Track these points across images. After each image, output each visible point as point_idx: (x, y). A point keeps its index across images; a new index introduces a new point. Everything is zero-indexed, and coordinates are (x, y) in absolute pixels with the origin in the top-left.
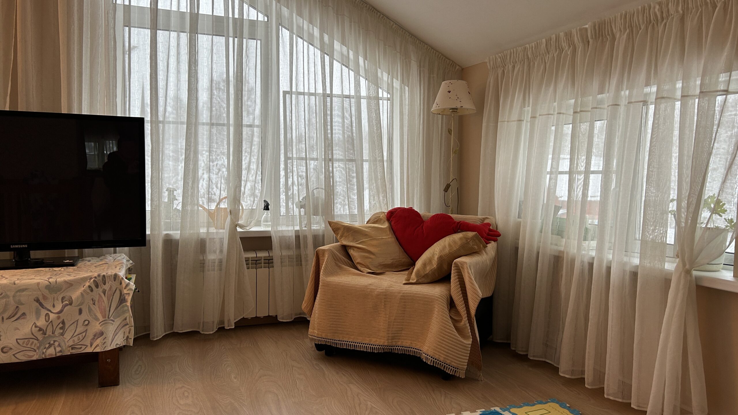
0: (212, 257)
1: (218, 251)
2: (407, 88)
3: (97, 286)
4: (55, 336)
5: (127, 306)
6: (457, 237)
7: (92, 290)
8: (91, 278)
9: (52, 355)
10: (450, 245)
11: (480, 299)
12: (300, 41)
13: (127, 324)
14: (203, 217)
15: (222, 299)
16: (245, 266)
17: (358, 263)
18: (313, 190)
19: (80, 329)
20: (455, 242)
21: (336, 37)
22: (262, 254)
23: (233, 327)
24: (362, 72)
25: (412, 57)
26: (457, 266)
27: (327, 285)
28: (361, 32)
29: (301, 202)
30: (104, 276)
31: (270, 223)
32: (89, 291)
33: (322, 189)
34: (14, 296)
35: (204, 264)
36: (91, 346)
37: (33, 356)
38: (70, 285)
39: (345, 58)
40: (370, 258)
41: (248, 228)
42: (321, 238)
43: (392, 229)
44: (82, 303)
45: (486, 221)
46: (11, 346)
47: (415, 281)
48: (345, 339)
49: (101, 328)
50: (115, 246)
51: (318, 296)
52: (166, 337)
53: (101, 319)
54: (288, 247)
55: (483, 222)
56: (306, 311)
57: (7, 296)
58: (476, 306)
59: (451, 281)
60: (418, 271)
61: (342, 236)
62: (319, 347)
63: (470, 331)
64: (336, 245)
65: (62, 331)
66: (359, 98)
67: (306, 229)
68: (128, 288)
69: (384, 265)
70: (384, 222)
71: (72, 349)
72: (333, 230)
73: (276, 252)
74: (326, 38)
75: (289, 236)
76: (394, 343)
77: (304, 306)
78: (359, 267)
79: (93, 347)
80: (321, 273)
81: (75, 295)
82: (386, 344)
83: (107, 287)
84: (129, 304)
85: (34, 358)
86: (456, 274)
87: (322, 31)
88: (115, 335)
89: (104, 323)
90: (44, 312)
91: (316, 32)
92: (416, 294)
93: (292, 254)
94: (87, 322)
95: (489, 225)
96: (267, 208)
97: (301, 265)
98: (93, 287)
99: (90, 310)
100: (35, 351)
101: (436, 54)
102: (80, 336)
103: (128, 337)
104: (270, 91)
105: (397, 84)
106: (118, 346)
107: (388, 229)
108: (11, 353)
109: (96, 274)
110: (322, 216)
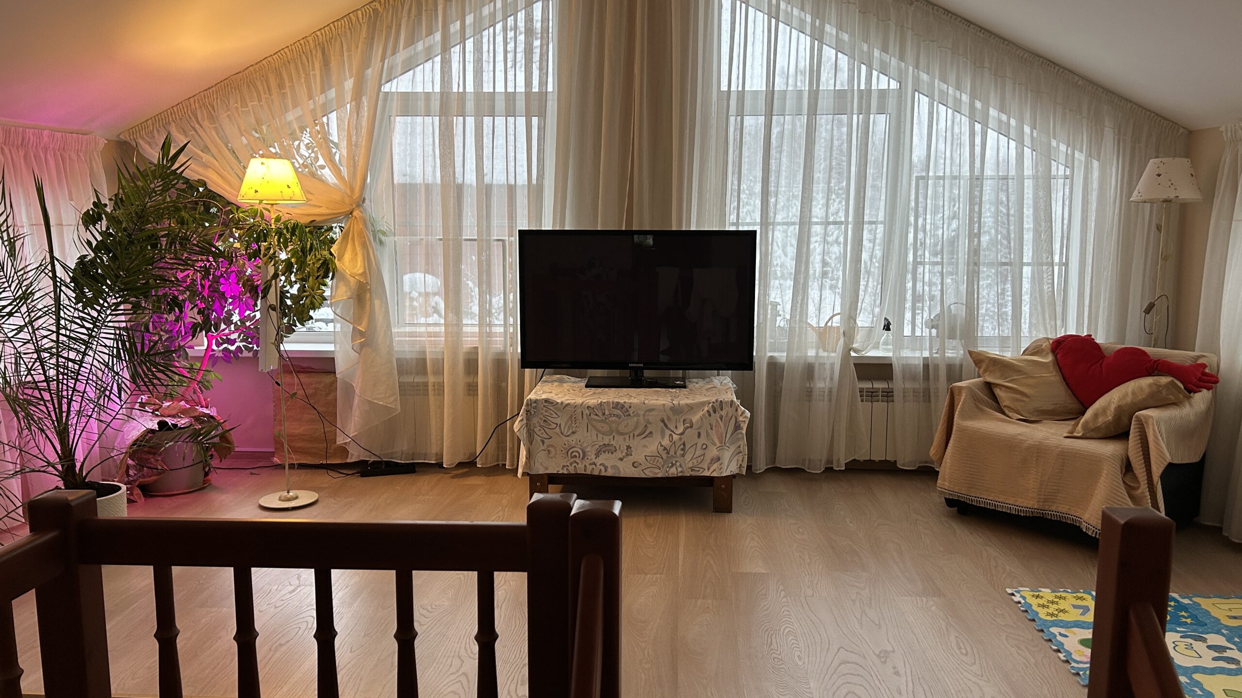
0: (820, 385)
1: (828, 379)
2: (1096, 164)
3: (715, 412)
4: (676, 457)
5: (742, 434)
6: (1145, 382)
7: (710, 415)
8: (709, 403)
9: (673, 474)
10: (1134, 393)
11: (1166, 464)
12: (942, 108)
13: (741, 452)
14: (812, 337)
15: (831, 433)
16: (859, 399)
17: (1005, 406)
18: (949, 306)
19: (698, 453)
20: (1141, 389)
21: (992, 104)
22: (879, 385)
23: (844, 469)
24: (1027, 141)
25: (1107, 123)
26: (1139, 420)
27: (963, 430)
28: (1029, 95)
29: (932, 320)
30: (721, 401)
31: (891, 347)
32: (707, 416)
33: (963, 304)
34: (644, 415)
35: (811, 392)
36: (709, 470)
37: (658, 473)
38: (691, 408)
39: (1003, 127)
40: (1023, 401)
41: (863, 353)
42: (958, 368)
43: (1058, 365)
44: (700, 428)
45: (1200, 361)
46: (640, 461)
47: (1080, 434)
48: (982, 496)
49: (717, 453)
50: (718, 369)
51: (951, 442)
52: (767, 470)
53: (718, 444)
54: (914, 378)
55: (1195, 362)
56: (934, 458)
57: (638, 415)
58: (1160, 472)
59: (1130, 437)
60: (1086, 422)
61: (985, 371)
62: (951, 502)
63: (1150, 501)
64: (976, 382)
65: (682, 452)
66: (1021, 178)
67: (937, 355)
68: (744, 416)
69: (1042, 410)
70: (1047, 354)
71: (692, 470)
72: (974, 362)
73: (898, 384)
74: (978, 105)
75: (915, 365)
76: (1047, 508)
77: (932, 451)
78: (1007, 412)
79: (711, 470)
80: (956, 416)
81: (695, 418)
82: (1036, 507)
83: (723, 413)
84: (744, 432)
85: (659, 476)
86: (1138, 430)
87: (973, 97)
88: (730, 461)
89: (721, 449)
90: (668, 432)
91: (965, 98)
92: (1079, 450)
93: (918, 386)
94: (704, 446)
95: (1204, 366)
96: (887, 327)
97: (930, 401)
98: (711, 412)
99: (708, 434)
100: (660, 469)
101: (1145, 114)
102: (699, 459)
103: (741, 465)
104: (899, 184)
105: (1080, 157)
106: (732, 473)
107: (1051, 365)
108: (640, 468)
109: (714, 400)
110: (961, 340)
